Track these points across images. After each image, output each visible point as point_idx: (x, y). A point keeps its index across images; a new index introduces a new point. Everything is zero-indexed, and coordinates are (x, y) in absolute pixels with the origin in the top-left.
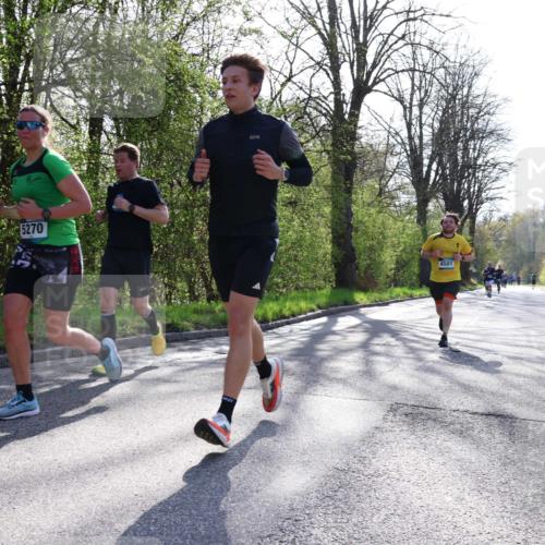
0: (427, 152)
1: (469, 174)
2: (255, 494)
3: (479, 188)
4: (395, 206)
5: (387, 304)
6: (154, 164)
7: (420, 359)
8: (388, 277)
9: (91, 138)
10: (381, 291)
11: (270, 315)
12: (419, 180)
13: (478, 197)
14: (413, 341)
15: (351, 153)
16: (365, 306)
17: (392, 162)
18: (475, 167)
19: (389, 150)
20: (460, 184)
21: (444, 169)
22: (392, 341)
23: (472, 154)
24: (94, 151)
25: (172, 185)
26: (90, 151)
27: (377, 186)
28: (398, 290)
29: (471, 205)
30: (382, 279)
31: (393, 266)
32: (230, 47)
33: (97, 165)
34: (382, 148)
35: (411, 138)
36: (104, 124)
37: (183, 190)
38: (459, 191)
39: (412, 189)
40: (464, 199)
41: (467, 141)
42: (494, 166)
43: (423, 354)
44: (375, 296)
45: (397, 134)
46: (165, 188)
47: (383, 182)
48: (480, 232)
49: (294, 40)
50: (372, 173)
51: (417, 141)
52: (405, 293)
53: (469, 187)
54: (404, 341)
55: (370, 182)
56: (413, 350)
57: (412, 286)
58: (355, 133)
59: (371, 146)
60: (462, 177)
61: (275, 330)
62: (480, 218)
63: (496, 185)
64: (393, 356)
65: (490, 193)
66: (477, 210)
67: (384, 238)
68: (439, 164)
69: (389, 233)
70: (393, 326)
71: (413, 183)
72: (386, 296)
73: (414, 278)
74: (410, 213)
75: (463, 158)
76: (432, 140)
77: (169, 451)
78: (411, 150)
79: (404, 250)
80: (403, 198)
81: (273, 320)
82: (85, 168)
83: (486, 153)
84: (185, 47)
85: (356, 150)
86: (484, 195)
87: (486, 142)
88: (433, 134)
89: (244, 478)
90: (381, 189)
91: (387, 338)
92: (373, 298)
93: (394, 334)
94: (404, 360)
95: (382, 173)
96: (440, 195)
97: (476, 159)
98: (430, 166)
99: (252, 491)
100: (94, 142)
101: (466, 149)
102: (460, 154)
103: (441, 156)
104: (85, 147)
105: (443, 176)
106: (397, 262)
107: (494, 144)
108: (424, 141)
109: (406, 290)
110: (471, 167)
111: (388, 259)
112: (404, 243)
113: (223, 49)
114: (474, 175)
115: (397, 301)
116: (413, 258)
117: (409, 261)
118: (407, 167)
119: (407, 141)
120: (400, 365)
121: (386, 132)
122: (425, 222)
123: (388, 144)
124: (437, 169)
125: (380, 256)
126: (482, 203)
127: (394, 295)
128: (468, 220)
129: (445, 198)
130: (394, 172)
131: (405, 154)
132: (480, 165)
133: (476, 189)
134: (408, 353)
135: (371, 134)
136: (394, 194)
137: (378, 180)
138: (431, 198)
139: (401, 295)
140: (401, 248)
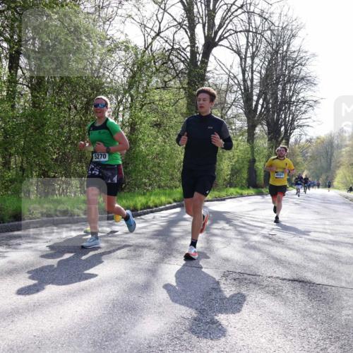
0: (256, 91)
1: (286, 108)
2: (123, 335)
3: (293, 118)
4: (232, 129)
5: (224, 200)
6: (57, 93)
7: (246, 240)
8: (225, 180)
9: (10, 71)
10: (220, 190)
11: (139, 206)
12: (250, 111)
13: (291, 124)
14: (242, 227)
16: (208, 201)
17: (230, 98)
18: (290, 103)
19: (229, 89)
20: (278, 115)
21: (268, 103)
22: (227, 226)
23: (288, 94)
24: (12, 81)
25: (70, 109)
26: (9, 81)
28: (232, 190)
29: (286, 130)
30: (220, 181)
31: (229, 173)
32: (115, 9)
33: (14, 92)
34: (224, 87)
35: (244, 80)
36: (20, 62)
37: (78, 113)
38: (278, 120)
39: (244, 117)
40: (282, 126)
41: (285, 84)
42: (304, 102)
43: (248, 236)
44: (216, 193)
45: (235, 77)
46: (65, 111)
47: (224, 112)
48: (293, 150)
49: (162, 6)
51: (249, 83)
52: (237, 192)
53: (285, 118)
54: (235, 226)
56: (241, 233)
57: (242, 187)
58: (205, 76)
59: (216, 85)
60: (281, 110)
61: (143, 217)
62: (292, 140)
63: (304, 116)
64: (226, 237)
65: (300, 122)
66: (291, 134)
68: (264, 100)
70: (228, 216)
71: (245, 113)
72: (223, 194)
73: (244, 181)
74: (242, 135)
75: (282, 96)
76: (260, 83)
77: (61, 304)
78: (245, 89)
79: (237, 161)
80: (238, 124)
81: (141, 210)
82: (5, 93)
83: (298, 93)
84: (82, 7)
86: (295, 123)
87: (299, 85)
88: (261, 79)
89: (116, 324)
91: (223, 224)
93: (228, 221)
94: (234, 240)
95: (223, 105)
96: (264, 122)
97: (291, 97)
98: (258, 101)
99: (120, 333)
100: (12, 74)
101: (284, 89)
102: (279, 93)
103: (266, 94)
104: (5, 78)
105: (267, 109)
106: (232, 170)
107: (304, 87)
108: (254, 83)
109: (238, 190)
110: (287, 103)
111: (226, 167)
112: (238, 156)
113: (110, 9)
114: (289, 108)
115: (231, 198)
116: (243, 167)
117: (241, 169)
118: (242, 101)
119: (242, 83)
120: (232, 244)
121: (227, 76)
122: (253, 142)
123: (228, 84)
124: (263, 104)
125: (219, 165)
126: (294, 129)
127: (229, 194)
128: (284, 141)
129: (268, 125)
130: (232, 104)
131: (240, 92)
132: (294, 102)
133: (290, 119)
134: (238, 235)
135: (216, 76)
136: (231, 120)
137: (220, 110)
138: (258, 124)
139: (235, 193)
140: (235, 160)
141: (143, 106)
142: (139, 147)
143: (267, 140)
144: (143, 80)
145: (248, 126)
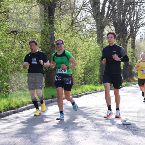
1: (130, 9)
3: (137, 17)
4: (82, 32)
5: (80, 96)
7: (103, 131)
8: (80, 78)
10: (75, 88)
11: (2, 108)
12: (98, 14)
13: (136, 23)
14: (98, 119)
17: (79, 2)
18: (134, 4)
20: (124, 16)
21: (114, 5)
22: (84, 120)
27: (70, 19)
28: (87, 87)
29: (132, 29)
30: (76, 80)
31: (83, 71)
38: (124, 20)
39: (93, 20)
40: (128, 25)
43: (105, 128)
44: (72, 91)
47: (74, 16)
48: (139, 47)
50: (67, 10)
52: (91, 88)
53: (130, 18)
54: (92, 119)
55: (65, 16)
56: (98, 125)
57: (96, 84)
60: (126, 11)
61: (6, 118)
62: (138, 38)
64: (85, 130)
66: (136, 32)
67: (76, 53)
68: (110, 3)
69: (79, 50)
70: (85, 110)
71: (94, 16)
72: (79, 91)
73: (97, 78)
74: (92, 36)
79: (90, 60)
80: (88, 26)
81: (4, 111)
86: (140, 22)
90: (73, 21)
93: (86, 115)
94: (92, 133)
95: (73, 10)
96: (111, 23)
98: (104, 5)
105: (113, 11)
106: (85, 68)
109: (92, 86)
110: (131, 3)
111: (79, 67)
112: (90, 56)
114: (133, 8)
115: (86, 94)
116: (95, 65)
117: (93, 67)
118: (90, 5)
120: (90, 136)
122: (102, 42)
124: (109, 6)
126: (139, 27)
127: (84, 90)
128: (130, 39)
129: (115, 25)
130: (81, 9)
132: (138, 2)
133: (135, 18)
134: (95, 128)
136: (81, 24)
137: (70, 15)
138: (105, 25)
139: (89, 89)
140: (87, 59)
145: (97, 28)
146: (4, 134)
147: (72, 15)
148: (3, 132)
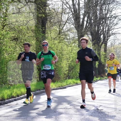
0: (82, 12)
1: (103, 22)
3: (108, 29)
4: (67, 39)
5: (65, 88)
8: (65, 74)
10: (61, 82)
11: (6, 97)
12: (79, 26)
13: (107, 33)
15: (45, 13)
16: (54, 89)
17: (65, 17)
18: (106, 18)
19: (63, 11)
20: (98, 28)
21: (91, 20)
22: (68, 106)
23: (104, 12)
27: (58, 30)
28: (70, 81)
29: (104, 37)
30: (62, 76)
31: (67, 69)
34: (60, 10)
35: (74, 5)
38: (98, 31)
39: (75, 31)
40: (101, 35)
41: (102, 6)
42: (115, 17)
44: (59, 84)
45: (67, 3)
48: (109, 50)
50: (55, 23)
51: (77, 6)
52: (73, 82)
53: (103, 29)
54: (74, 105)
55: (54, 27)
57: (77, 78)
58: (46, 3)
59: (54, 9)
60: (100, 24)
61: (8, 104)
62: (109, 44)
63: (116, 27)
64: (69, 114)
65: (114, 31)
66: (107, 40)
67: (62, 55)
68: (88, 18)
69: (65, 53)
70: (68, 99)
71: (76, 27)
72: (64, 84)
73: (78, 74)
74: (75, 43)
75: (100, 14)
76: (85, 6)
78: (74, 11)
79: (73, 60)
80: (71, 35)
81: (7, 99)
83: (111, 12)
85: (47, 12)
86: (110, 32)
87: (111, 6)
88: (85, 3)
90: (60, 31)
91: (65, 105)
92: (58, 85)
93: (69, 102)
94: (74, 116)
95: (60, 23)
96: (89, 33)
97: (106, 14)
98: (83, 19)
101: (101, 9)
102: (98, 12)
103: (89, 13)
105: (91, 24)
106: (69, 67)
107: (115, 7)
108: (81, 6)
109: (74, 80)
110: (104, 18)
111: (65, 65)
112: (72, 57)
114: (105, 22)
115: (70, 86)
117: (75, 66)
118: (73, 19)
119: (72, 7)
120: (73, 118)
121: (61, 2)
123: (63, 8)
124: (87, 20)
125: (60, 64)
126: (110, 36)
127: (68, 83)
128: (103, 45)
129: (92, 34)
130: (66, 22)
131: (71, 13)
132: (109, 18)
133: (107, 29)
134: (76, 112)
135: (54, 3)
136: (66, 33)
137: (58, 26)
138: (85, 34)
139: (72, 83)
140: (71, 60)
141: (4, 26)
142: (3, 55)
143: (92, 45)
144: (3, 8)
145: (78, 36)
146: (7, 116)
147: (60, 27)
148: (6, 115)
